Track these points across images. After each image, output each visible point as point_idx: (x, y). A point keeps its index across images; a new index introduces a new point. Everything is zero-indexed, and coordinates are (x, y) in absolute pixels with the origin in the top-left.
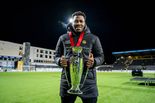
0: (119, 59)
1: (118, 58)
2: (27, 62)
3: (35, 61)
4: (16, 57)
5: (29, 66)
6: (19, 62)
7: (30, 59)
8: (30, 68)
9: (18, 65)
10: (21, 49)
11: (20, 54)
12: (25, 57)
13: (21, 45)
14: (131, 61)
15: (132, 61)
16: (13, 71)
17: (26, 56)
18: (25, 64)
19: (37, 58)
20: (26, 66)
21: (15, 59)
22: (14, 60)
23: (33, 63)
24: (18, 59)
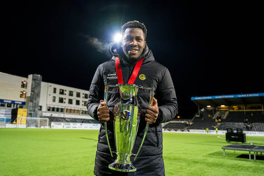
0: (203, 110)
1: (202, 109)
2: (34, 111)
3: (49, 110)
4: (14, 101)
5: (38, 119)
6: (20, 111)
7: (40, 105)
8: (41, 121)
9: (18, 116)
10: (23, 86)
11: (21, 96)
12: (32, 101)
13: (23, 79)
14: (224, 114)
15: (227, 113)
16: (9, 126)
17: (34, 100)
18: (30, 115)
19: (54, 103)
20: (32, 118)
21: (12, 105)
22: (10, 106)
23: (45, 112)
24: (17, 104)
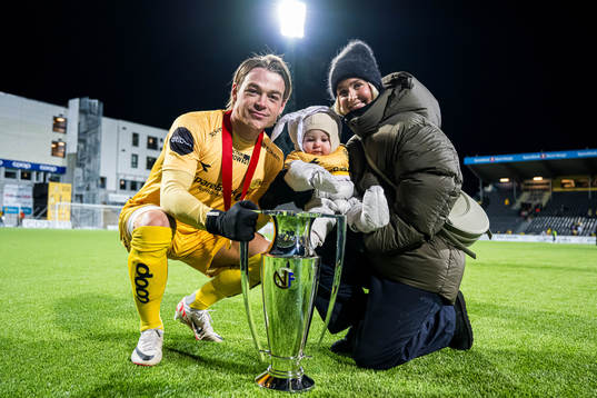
0: (489, 189)
1: (487, 186)
2: (88, 189)
3: (123, 187)
4: (39, 165)
5: (99, 207)
6: (54, 188)
7: (102, 175)
8: (105, 213)
9: (51, 201)
10: (57, 126)
11: (55, 152)
12: (80, 165)
13: (57, 110)
14: (541, 196)
15: (547, 196)
16: (30, 223)
17: (85, 162)
18: (79, 198)
19: (135, 171)
20: (85, 205)
21: (34, 173)
22: (29, 178)
23: (115, 192)
24: (46, 172)
